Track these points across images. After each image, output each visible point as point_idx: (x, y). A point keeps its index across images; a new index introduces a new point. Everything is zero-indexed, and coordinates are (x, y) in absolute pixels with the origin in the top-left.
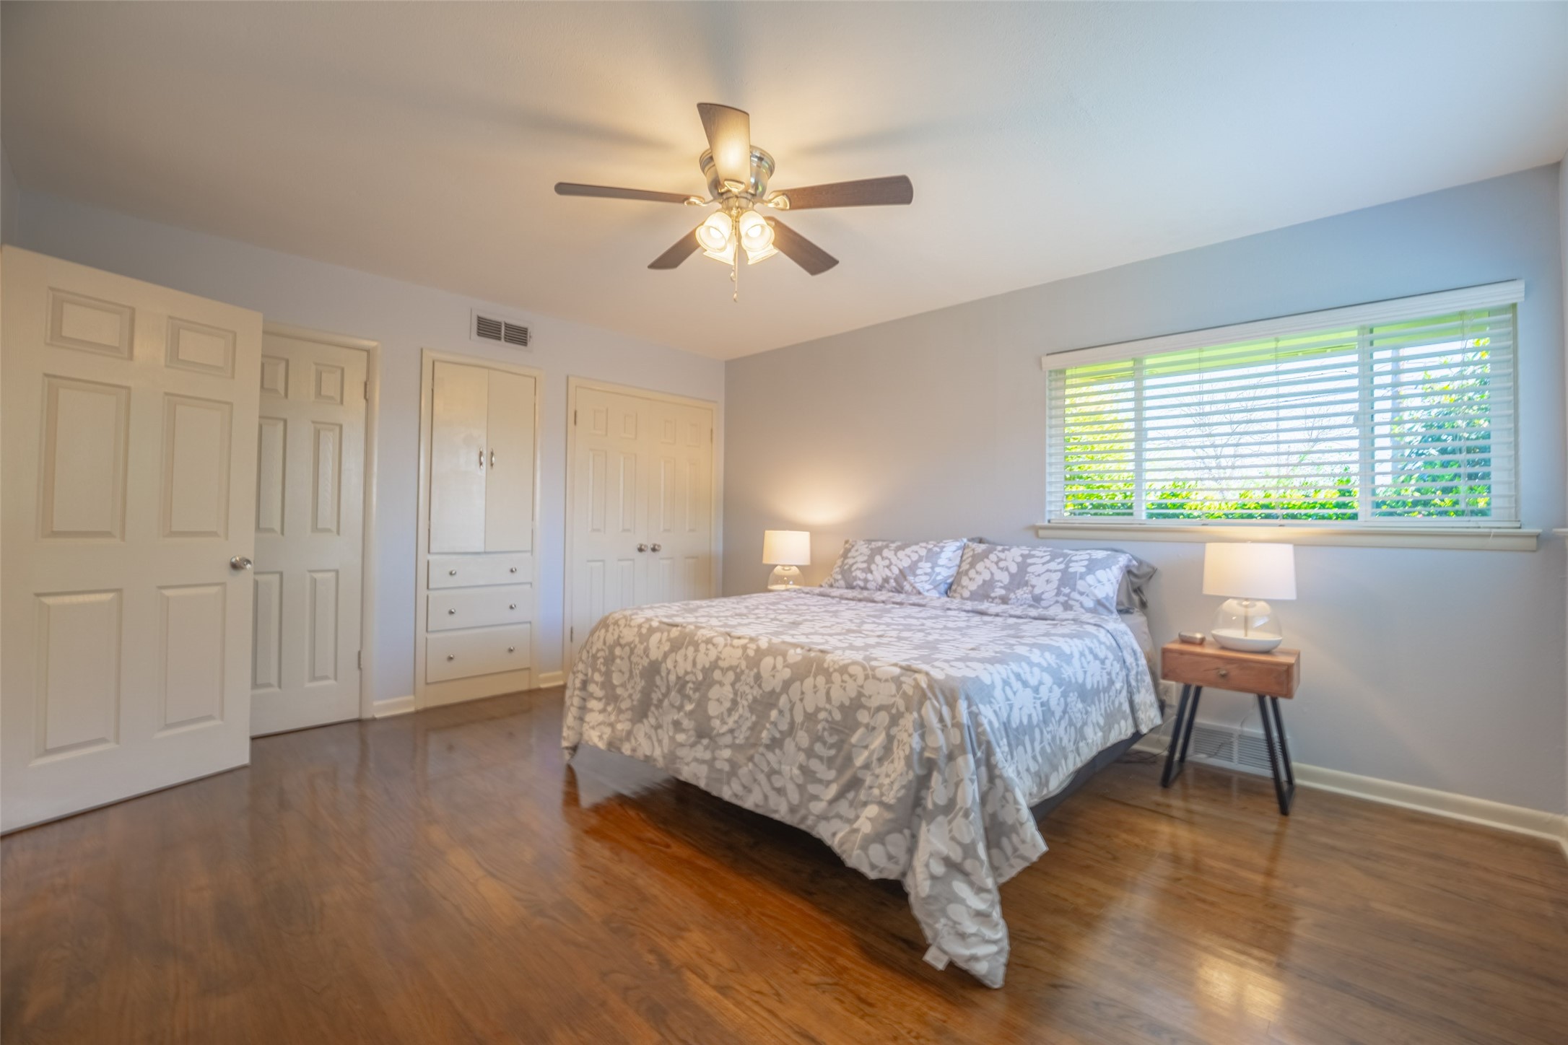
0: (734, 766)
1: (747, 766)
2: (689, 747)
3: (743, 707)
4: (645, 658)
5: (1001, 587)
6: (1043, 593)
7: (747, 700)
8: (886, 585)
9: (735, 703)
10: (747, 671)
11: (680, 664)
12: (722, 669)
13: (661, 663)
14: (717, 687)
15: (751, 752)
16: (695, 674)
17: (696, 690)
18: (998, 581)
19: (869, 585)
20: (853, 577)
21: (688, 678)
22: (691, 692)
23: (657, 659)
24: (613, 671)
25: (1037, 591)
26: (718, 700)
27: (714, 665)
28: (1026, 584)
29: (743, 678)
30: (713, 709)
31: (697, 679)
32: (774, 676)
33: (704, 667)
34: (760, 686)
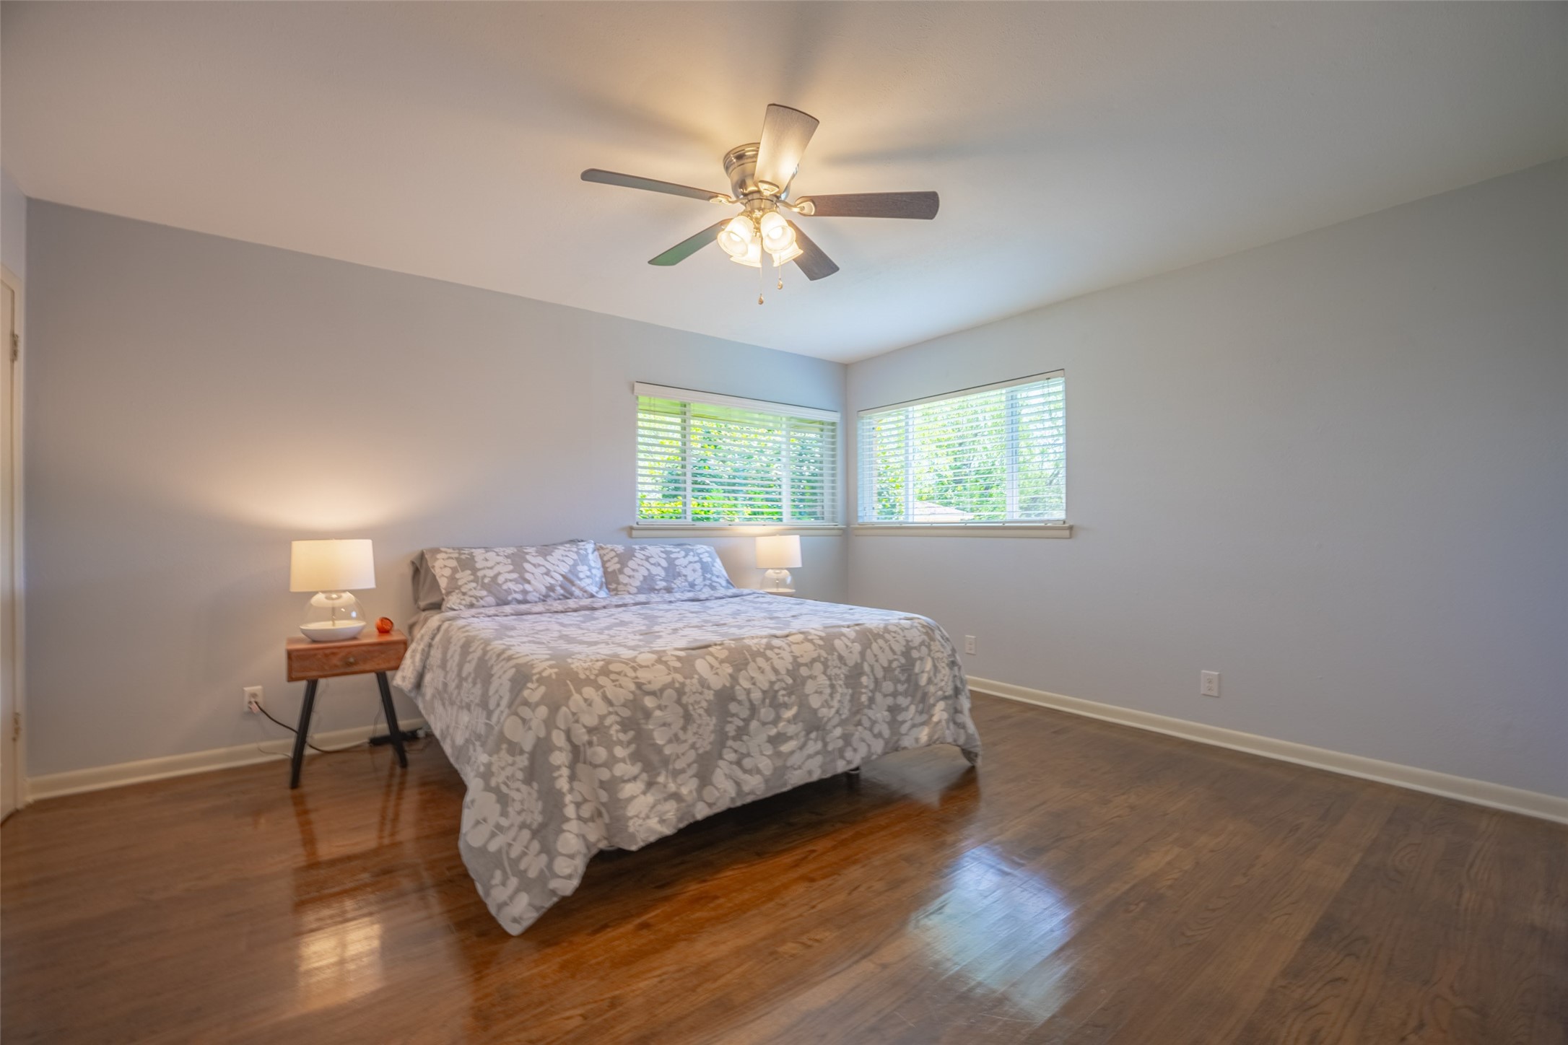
0: (847, 738)
1: (857, 730)
2: (799, 751)
3: (841, 686)
4: (706, 691)
5: (661, 580)
6: (694, 580)
7: (840, 680)
8: (551, 594)
9: (832, 686)
10: (830, 657)
11: (756, 680)
12: (806, 665)
13: (732, 687)
14: (810, 682)
15: (858, 717)
16: (782, 680)
17: (790, 695)
18: (656, 575)
19: (529, 597)
20: (505, 590)
21: (776, 687)
22: (786, 699)
23: (724, 686)
24: (653, 730)
25: (690, 579)
26: (816, 692)
27: (797, 664)
28: (679, 574)
29: (830, 663)
30: (815, 702)
31: (787, 684)
32: (851, 652)
33: (788, 670)
34: (845, 664)
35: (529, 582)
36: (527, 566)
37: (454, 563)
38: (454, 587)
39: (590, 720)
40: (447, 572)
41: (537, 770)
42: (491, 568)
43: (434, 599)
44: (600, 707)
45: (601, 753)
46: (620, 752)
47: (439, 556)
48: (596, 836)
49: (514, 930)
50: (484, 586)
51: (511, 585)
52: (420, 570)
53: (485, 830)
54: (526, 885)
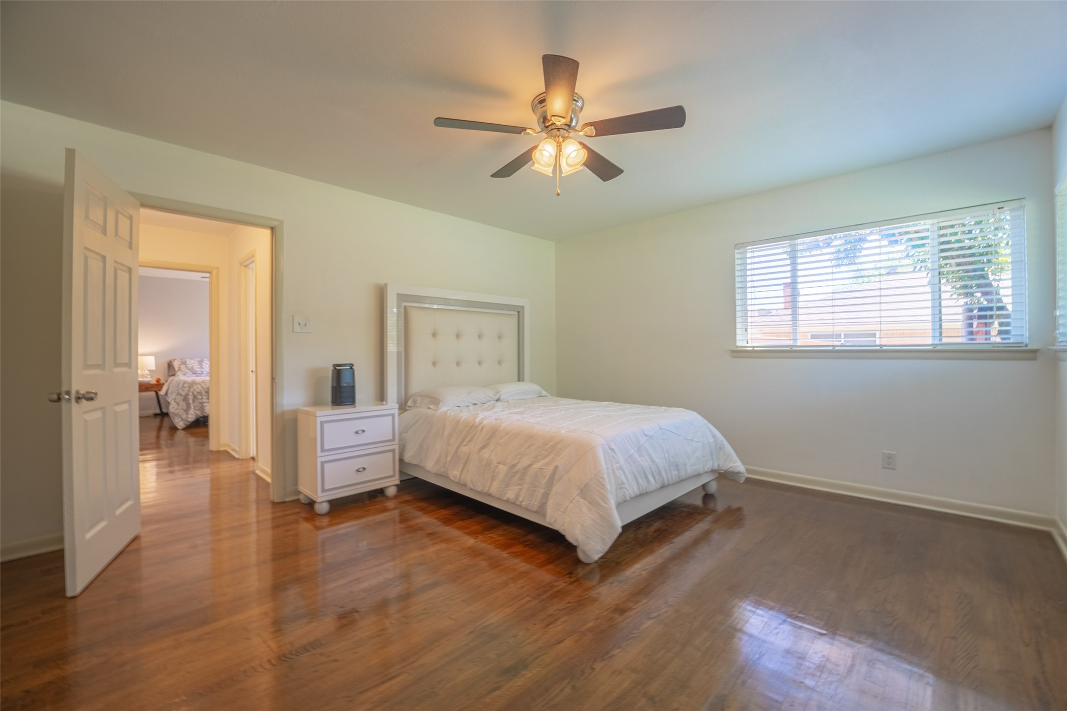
35: (203, 368)
36: (203, 364)
37: (180, 363)
38: (180, 369)
39: (198, 391)
40: (178, 365)
41: (185, 399)
42: (191, 364)
43: (173, 373)
44: (201, 388)
45: (200, 397)
46: (204, 397)
47: (176, 361)
48: (199, 413)
49: (179, 428)
50: (189, 369)
51: (198, 369)
52: (170, 365)
53: (174, 409)
54: (182, 420)
